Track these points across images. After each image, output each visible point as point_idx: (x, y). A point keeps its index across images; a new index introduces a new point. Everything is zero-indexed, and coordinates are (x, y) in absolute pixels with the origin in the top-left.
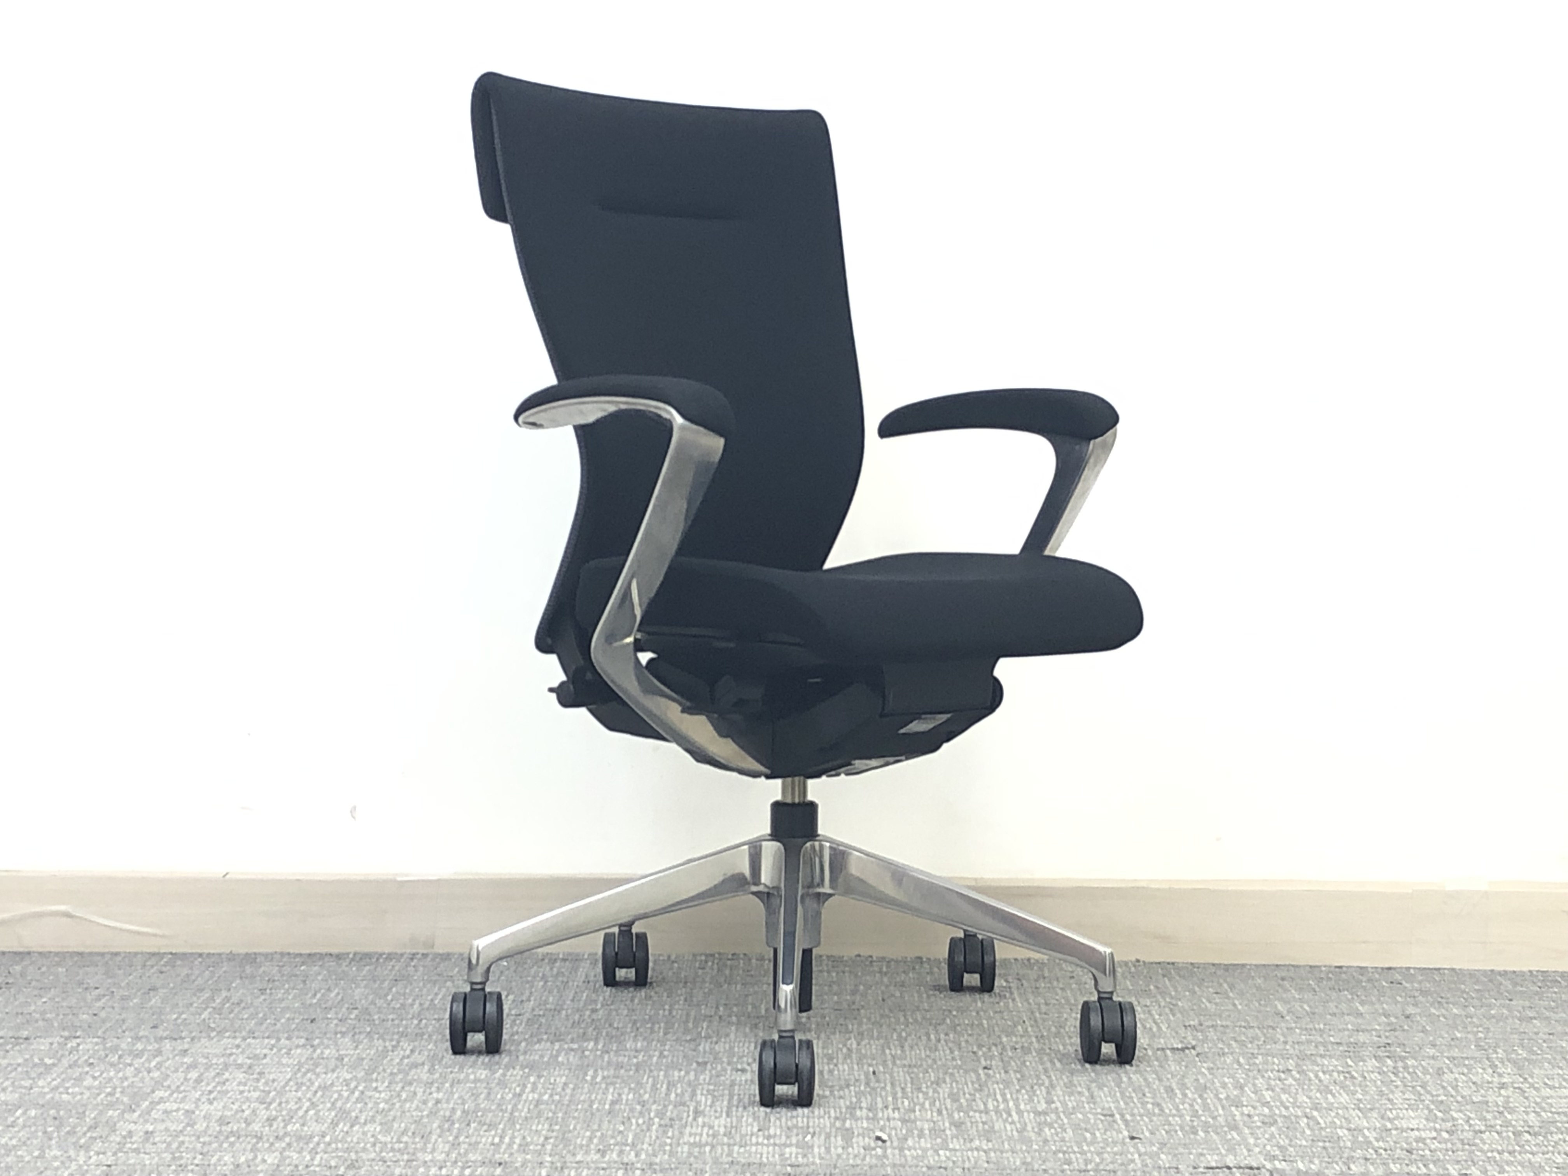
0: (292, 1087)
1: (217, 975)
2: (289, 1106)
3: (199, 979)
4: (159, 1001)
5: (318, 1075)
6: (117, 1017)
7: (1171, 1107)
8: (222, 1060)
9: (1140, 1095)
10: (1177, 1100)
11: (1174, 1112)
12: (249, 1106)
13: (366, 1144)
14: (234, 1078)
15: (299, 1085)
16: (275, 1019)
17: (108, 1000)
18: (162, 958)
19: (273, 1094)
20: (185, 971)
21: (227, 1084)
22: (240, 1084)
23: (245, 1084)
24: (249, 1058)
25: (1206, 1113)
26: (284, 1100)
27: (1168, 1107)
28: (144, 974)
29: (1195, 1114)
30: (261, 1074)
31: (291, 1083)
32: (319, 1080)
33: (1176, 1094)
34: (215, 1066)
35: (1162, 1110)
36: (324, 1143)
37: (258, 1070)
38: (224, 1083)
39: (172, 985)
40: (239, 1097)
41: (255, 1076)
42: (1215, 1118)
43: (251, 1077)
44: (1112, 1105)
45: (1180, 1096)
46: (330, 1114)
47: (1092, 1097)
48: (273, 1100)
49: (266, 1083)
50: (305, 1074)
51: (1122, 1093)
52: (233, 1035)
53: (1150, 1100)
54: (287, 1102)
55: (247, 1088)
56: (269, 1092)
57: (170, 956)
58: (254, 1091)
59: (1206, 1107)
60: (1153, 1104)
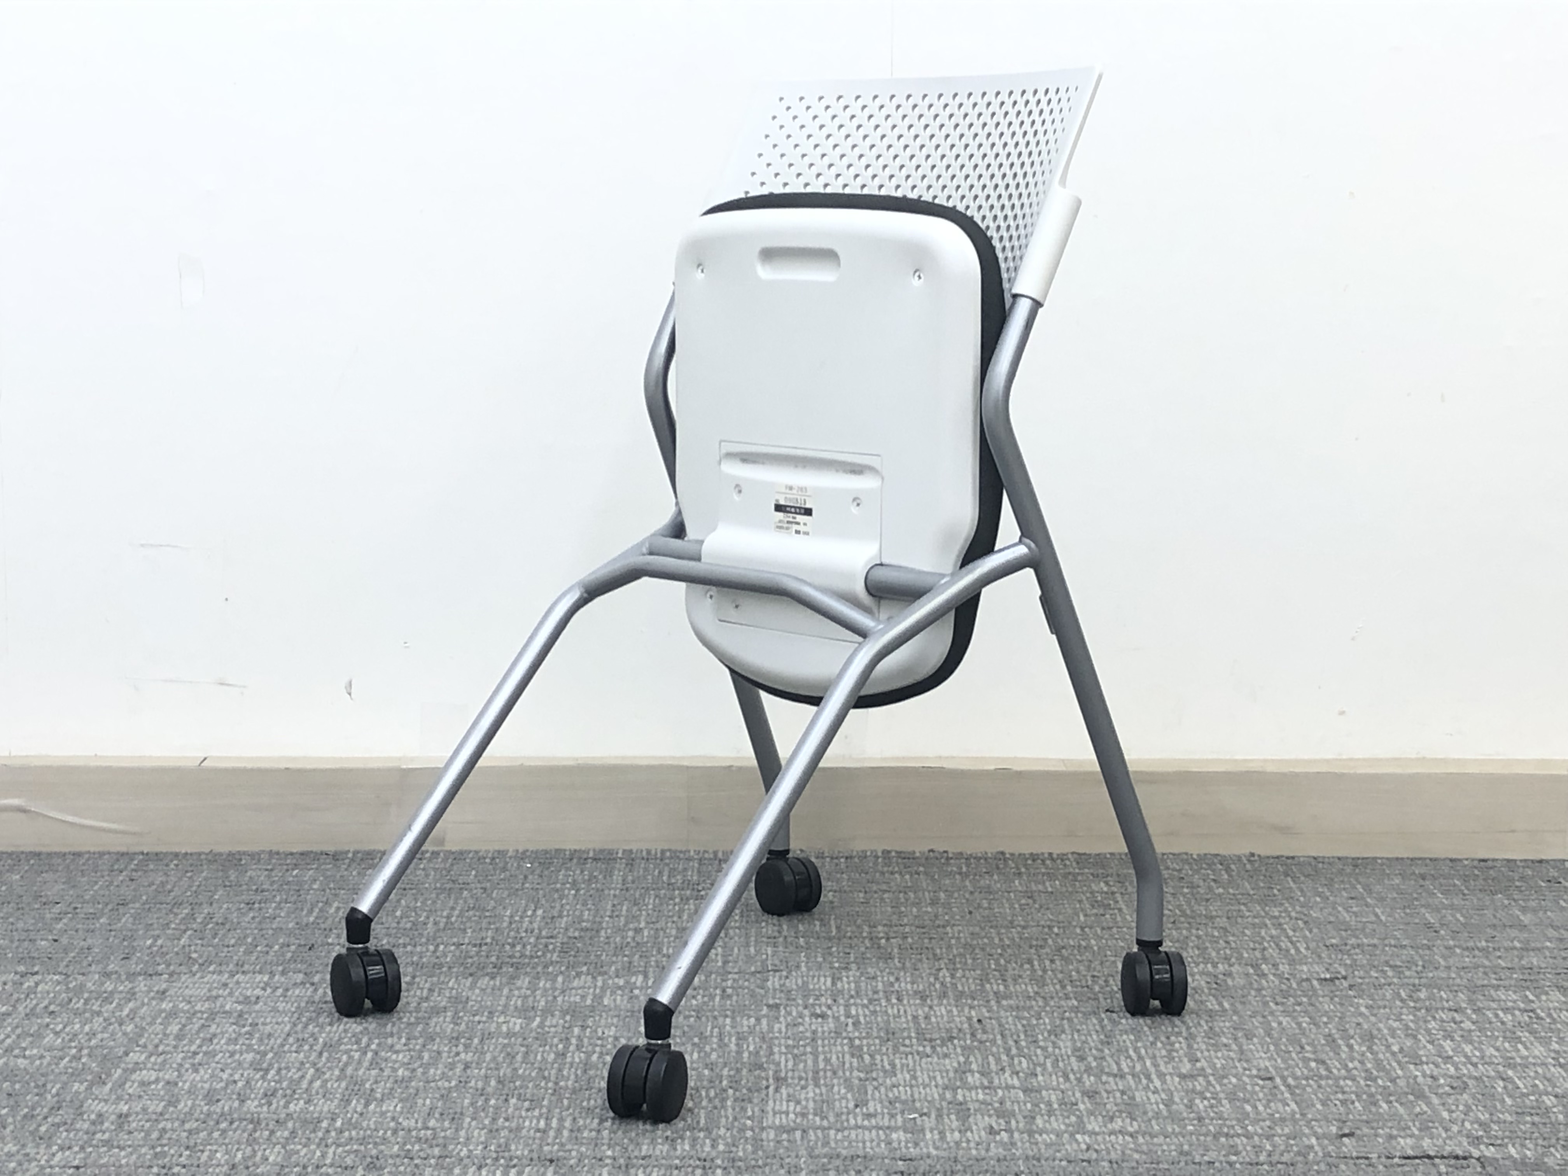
0: (291, 1045)
1: (197, 883)
2: (290, 1074)
3: (176, 889)
4: (131, 920)
5: (322, 1027)
6: (82, 943)
7: (1339, 1066)
8: (207, 1005)
9: (1298, 1049)
10: (1344, 1056)
11: (1343, 1072)
12: (242, 1075)
13: (385, 1133)
14: (223, 1033)
15: (301, 1041)
16: (267, 946)
17: (71, 919)
18: (132, 860)
19: (270, 1055)
20: (159, 879)
21: (215, 1041)
22: (230, 1041)
23: (235, 1041)
24: (239, 1003)
25: (1381, 1074)
26: (283, 1065)
27: (1335, 1067)
28: (111, 883)
29: (1370, 1077)
30: (254, 1025)
31: (291, 1040)
32: (324, 1035)
33: (1339, 1047)
34: (199, 1015)
35: (1328, 1069)
36: (335, 1130)
37: (250, 1021)
38: (211, 1040)
39: (144, 898)
40: (229, 1061)
41: (247, 1029)
42: (1393, 1081)
43: (244, 1030)
44: (1268, 1064)
45: (1345, 1049)
46: (339, 1086)
47: (1242, 1052)
48: (271, 1065)
49: (261, 1040)
50: (306, 1026)
51: (1276, 1045)
52: (218, 969)
53: (1312, 1056)
54: (288, 1069)
55: (238, 1047)
56: (265, 1054)
57: (141, 857)
58: (247, 1052)
59: (1378, 1064)
60: (1315, 1060)
